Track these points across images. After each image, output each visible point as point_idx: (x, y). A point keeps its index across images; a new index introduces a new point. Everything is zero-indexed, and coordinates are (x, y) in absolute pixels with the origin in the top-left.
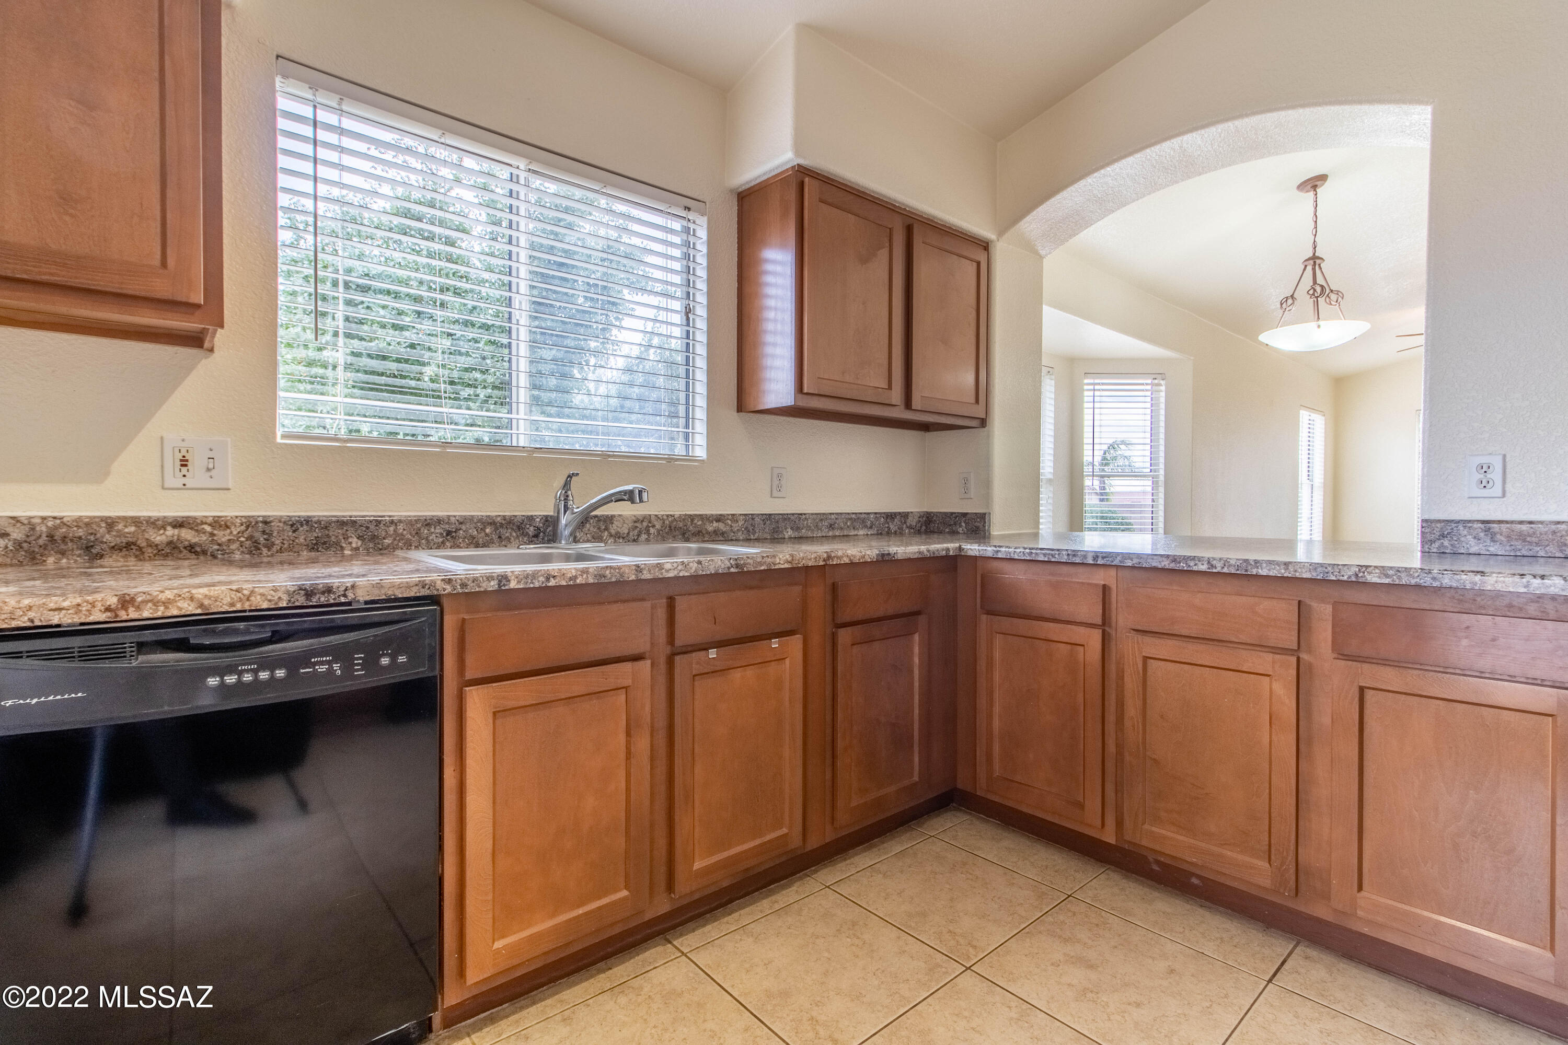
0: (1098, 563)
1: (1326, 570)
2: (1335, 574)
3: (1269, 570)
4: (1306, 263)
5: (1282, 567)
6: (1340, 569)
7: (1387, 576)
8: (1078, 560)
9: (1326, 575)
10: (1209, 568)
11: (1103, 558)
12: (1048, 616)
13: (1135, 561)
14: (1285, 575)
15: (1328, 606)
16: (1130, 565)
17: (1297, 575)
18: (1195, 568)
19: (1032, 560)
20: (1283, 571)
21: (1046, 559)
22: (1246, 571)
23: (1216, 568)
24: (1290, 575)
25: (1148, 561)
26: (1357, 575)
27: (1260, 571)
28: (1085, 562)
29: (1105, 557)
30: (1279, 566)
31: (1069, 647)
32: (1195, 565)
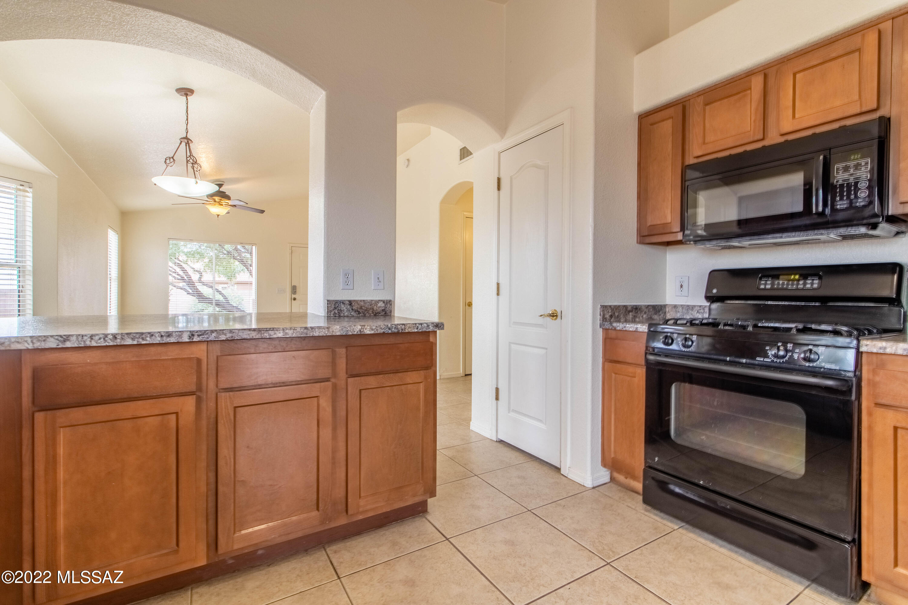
0: (194, 340)
1: (347, 329)
2: (351, 331)
3: (319, 332)
4: (182, 140)
5: (326, 330)
6: (353, 328)
7: (372, 330)
8: (172, 340)
9: (347, 332)
10: (283, 335)
11: (199, 336)
12: (136, 395)
13: (229, 335)
14: (328, 335)
15: (343, 349)
16: (224, 339)
17: (334, 334)
18: (275, 336)
19: (117, 346)
20: (327, 332)
21: (135, 343)
22: (307, 334)
23: (288, 335)
24: (330, 334)
25: (240, 334)
26: (360, 331)
27: (314, 333)
28: (180, 340)
29: (201, 335)
30: (324, 329)
31: (159, 418)
32: (275, 334)
